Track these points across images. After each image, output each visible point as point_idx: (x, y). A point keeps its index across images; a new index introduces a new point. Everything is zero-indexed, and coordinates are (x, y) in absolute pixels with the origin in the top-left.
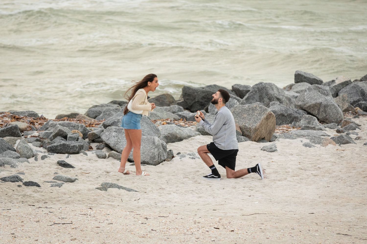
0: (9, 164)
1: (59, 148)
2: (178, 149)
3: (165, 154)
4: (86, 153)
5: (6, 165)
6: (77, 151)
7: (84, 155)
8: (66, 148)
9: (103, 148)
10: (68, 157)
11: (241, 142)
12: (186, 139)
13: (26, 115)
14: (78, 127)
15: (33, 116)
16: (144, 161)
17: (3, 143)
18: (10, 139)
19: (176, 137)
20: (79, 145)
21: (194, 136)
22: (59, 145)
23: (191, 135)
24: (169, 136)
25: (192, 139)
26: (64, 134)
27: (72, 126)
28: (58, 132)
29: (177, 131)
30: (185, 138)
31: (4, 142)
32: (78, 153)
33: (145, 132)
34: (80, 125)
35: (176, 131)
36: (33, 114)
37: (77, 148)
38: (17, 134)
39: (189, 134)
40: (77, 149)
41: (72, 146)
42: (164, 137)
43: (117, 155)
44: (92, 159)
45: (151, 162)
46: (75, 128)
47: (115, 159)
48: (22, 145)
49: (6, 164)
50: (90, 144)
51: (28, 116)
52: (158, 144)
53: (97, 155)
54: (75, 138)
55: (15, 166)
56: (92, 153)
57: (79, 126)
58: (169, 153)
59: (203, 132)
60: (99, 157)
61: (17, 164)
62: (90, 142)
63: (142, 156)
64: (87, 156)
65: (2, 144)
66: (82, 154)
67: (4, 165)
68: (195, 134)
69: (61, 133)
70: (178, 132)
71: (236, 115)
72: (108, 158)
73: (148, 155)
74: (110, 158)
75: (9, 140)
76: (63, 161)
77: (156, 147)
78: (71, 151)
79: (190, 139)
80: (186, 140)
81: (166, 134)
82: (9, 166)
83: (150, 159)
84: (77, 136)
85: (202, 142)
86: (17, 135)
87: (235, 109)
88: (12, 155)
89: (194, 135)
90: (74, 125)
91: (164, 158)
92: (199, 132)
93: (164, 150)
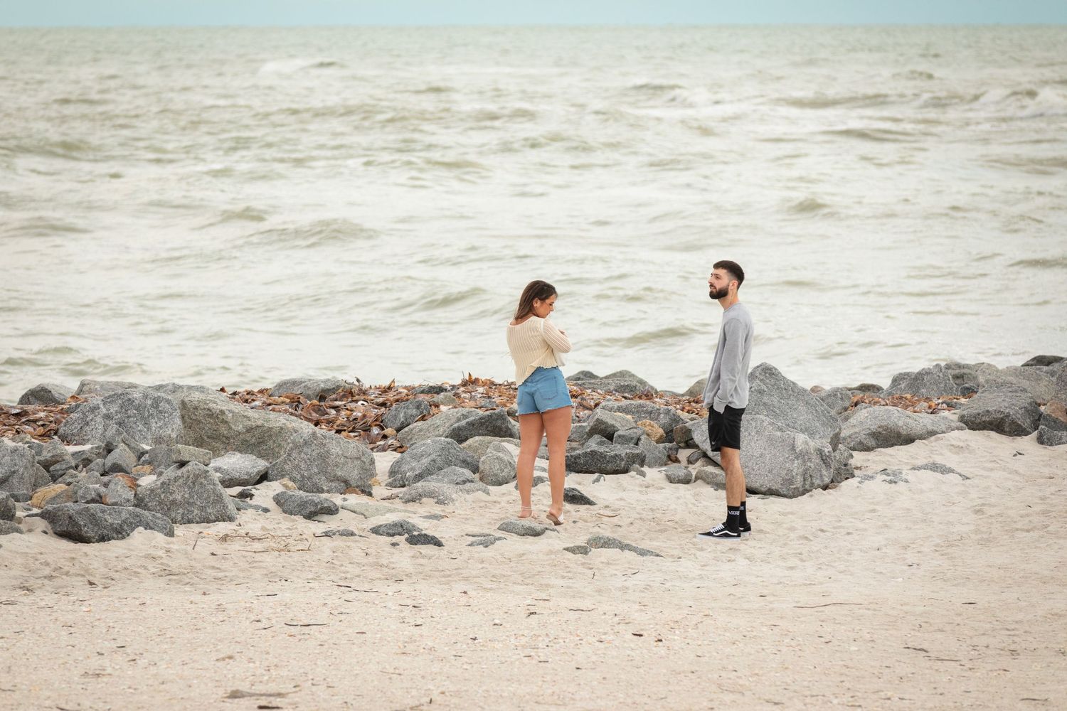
0: (433, 497)
1: (582, 462)
2: (888, 461)
3: (824, 472)
4: (642, 471)
5: (424, 500)
6: (623, 466)
7: (638, 476)
8: (598, 459)
9: (697, 460)
10: (597, 480)
11: (1059, 444)
12: (924, 439)
13: (612, 389)
14: (659, 414)
15: (627, 390)
16: (769, 489)
17: (452, 451)
18: (480, 440)
19: (899, 435)
20: (627, 454)
21: (943, 432)
22: (583, 453)
23: (935, 429)
24: (880, 433)
25: (937, 440)
26: (609, 429)
27: (647, 412)
28: (595, 425)
29: (898, 420)
30: (921, 438)
31: (455, 449)
32: (625, 471)
33: (799, 422)
34: (664, 409)
35: (896, 420)
36: (627, 385)
37: (623, 460)
38: (504, 430)
39: (930, 428)
40: (623, 463)
41: (611, 457)
42: (869, 434)
43: (711, 476)
44: (653, 485)
45: (784, 491)
46: (652, 415)
47: (708, 484)
48: (490, 455)
49: (425, 496)
50: (677, 451)
51: (616, 391)
52: (804, 451)
53: (667, 475)
54: (632, 439)
55: (446, 502)
56: (659, 471)
57: (661, 411)
58: (842, 469)
59: (972, 422)
60: (671, 480)
61: (454, 496)
62: (676, 447)
63: (767, 476)
64: (642, 477)
65: (449, 452)
66: (633, 473)
67: (420, 500)
68: (947, 429)
69: (603, 427)
70: (900, 423)
71: (1063, 384)
72: (695, 482)
73: (779, 474)
74: (699, 482)
75: (479, 444)
76: (573, 489)
77: (797, 458)
78: (609, 467)
79: (933, 438)
80: (923, 441)
81: (874, 428)
82: (432, 501)
83: (781, 484)
84: (636, 433)
85: (959, 446)
86: (506, 432)
87: (1064, 371)
88: (455, 478)
89: (945, 430)
90: (650, 409)
91: (823, 481)
92: (965, 423)
93: (824, 463)
